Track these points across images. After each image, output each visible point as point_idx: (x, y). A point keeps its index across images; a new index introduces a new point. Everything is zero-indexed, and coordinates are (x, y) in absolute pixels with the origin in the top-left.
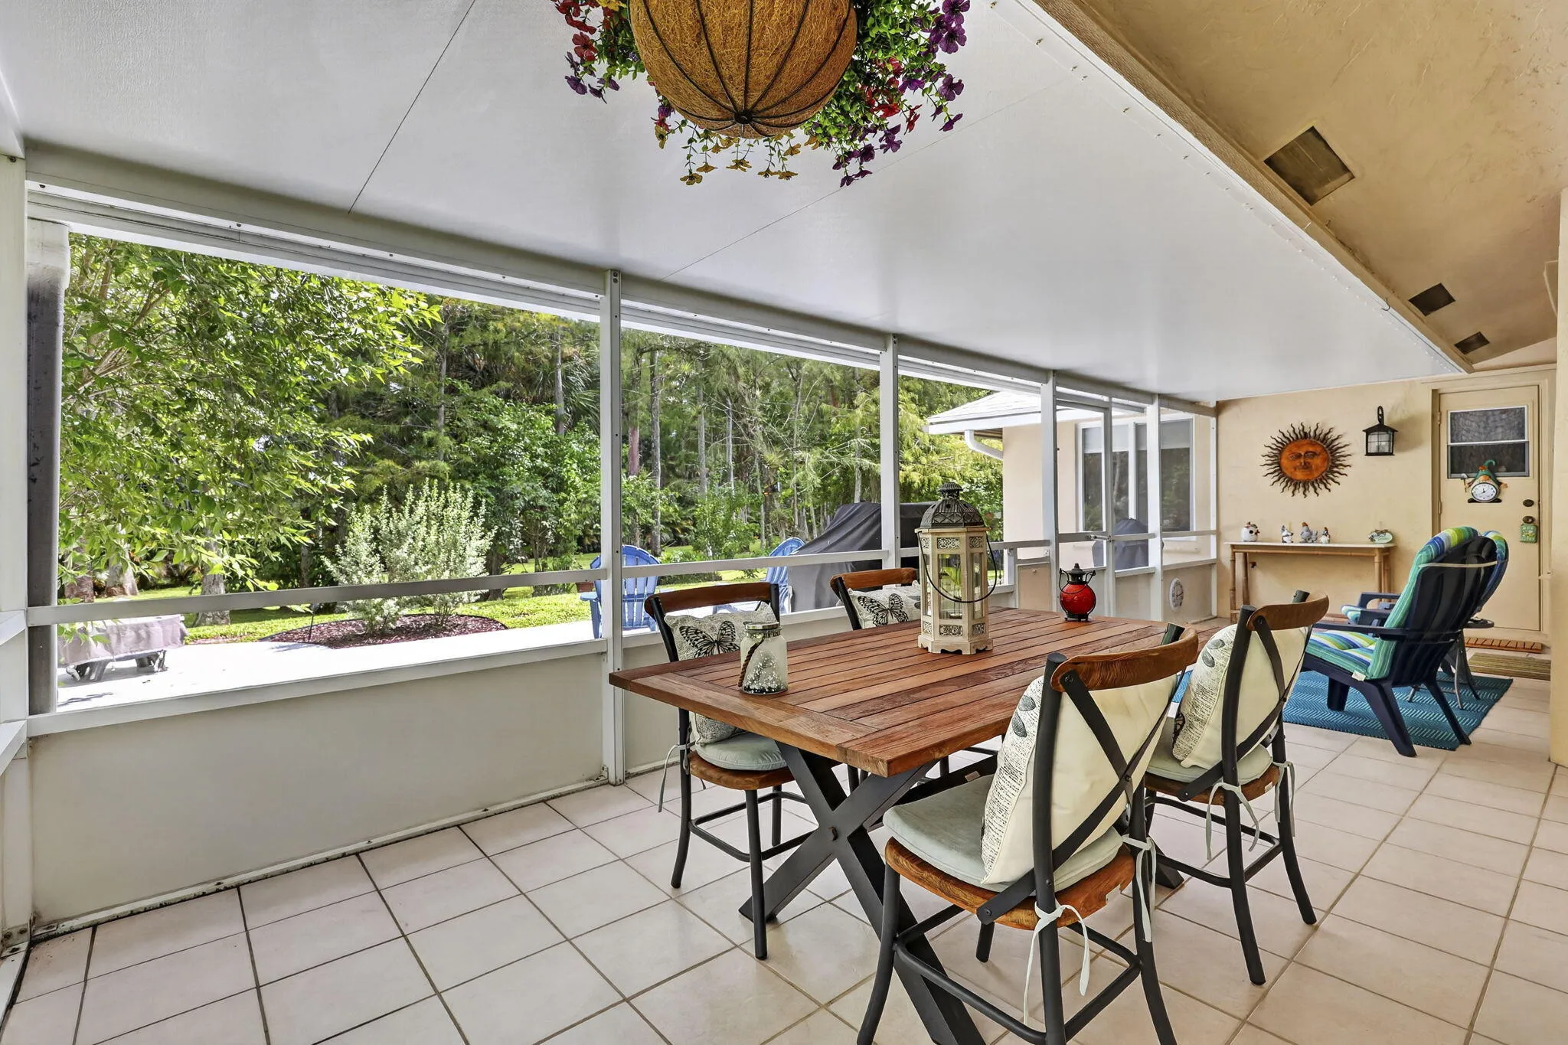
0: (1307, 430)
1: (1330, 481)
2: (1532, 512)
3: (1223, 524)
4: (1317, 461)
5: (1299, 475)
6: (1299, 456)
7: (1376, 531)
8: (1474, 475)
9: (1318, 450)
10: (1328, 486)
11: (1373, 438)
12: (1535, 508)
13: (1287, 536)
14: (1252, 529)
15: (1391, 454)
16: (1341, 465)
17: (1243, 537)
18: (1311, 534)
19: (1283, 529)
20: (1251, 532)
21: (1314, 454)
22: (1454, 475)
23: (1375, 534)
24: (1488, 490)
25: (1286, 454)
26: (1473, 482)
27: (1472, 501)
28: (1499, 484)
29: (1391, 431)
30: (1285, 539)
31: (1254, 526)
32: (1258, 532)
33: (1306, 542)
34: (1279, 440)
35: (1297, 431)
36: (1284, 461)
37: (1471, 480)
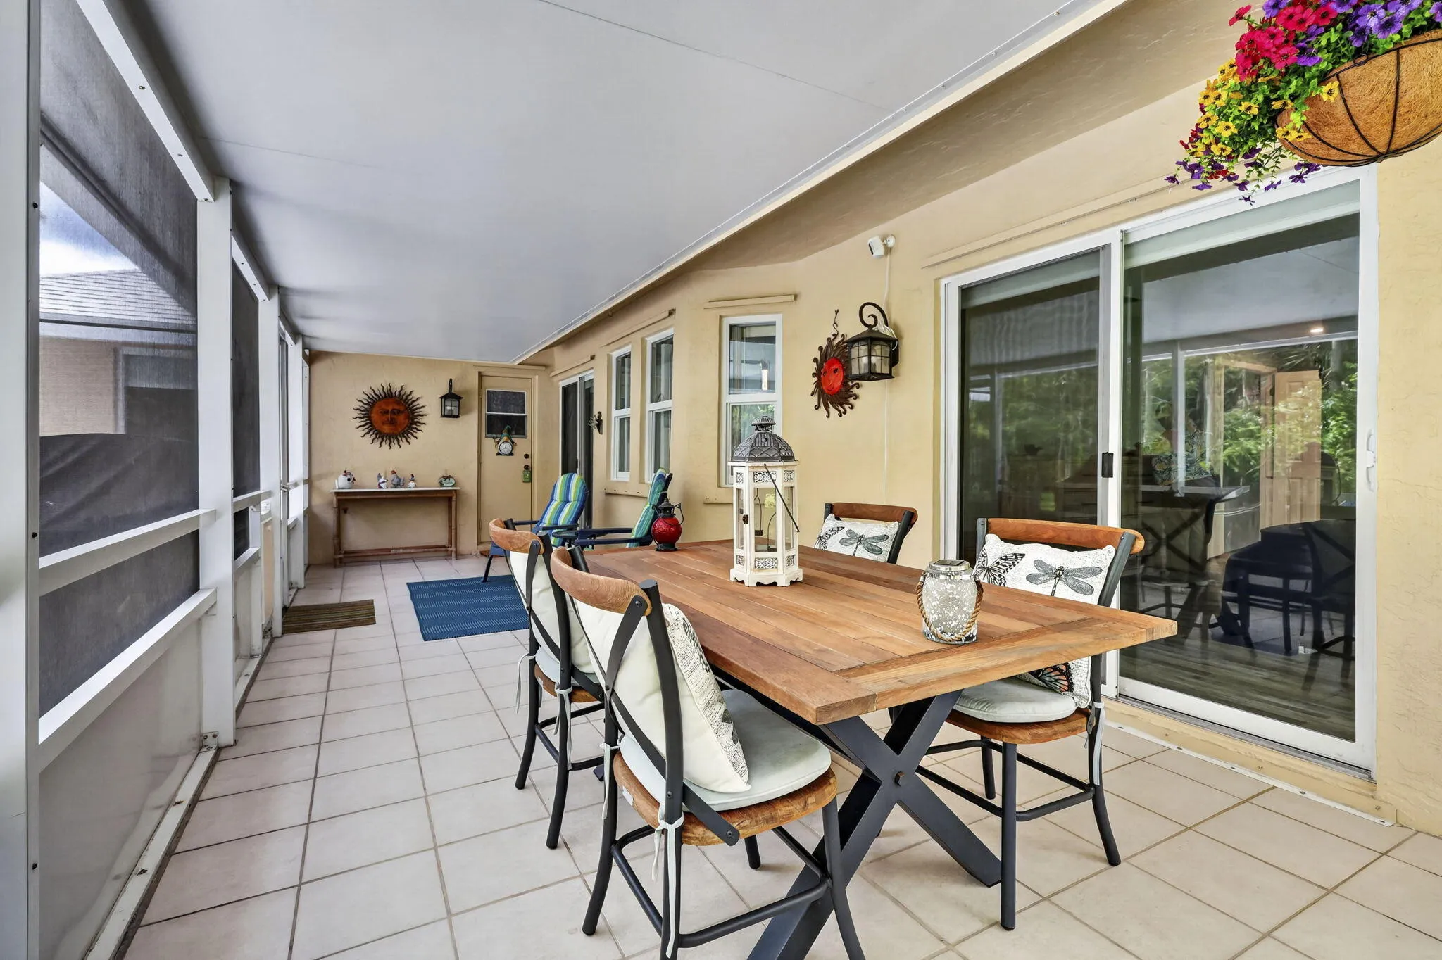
0: (393, 391)
1: (410, 435)
2: (528, 462)
3: (315, 473)
4: (401, 418)
5: (386, 429)
6: (387, 412)
7: (443, 477)
8: (499, 436)
9: (402, 408)
10: (409, 440)
11: (448, 403)
12: (529, 459)
13: (384, 482)
14: (349, 477)
15: (457, 417)
16: (419, 422)
17: (341, 483)
18: (400, 480)
19: (379, 477)
20: (349, 480)
21: (399, 412)
22: (488, 435)
23: (443, 479)
24: (505, 447)
25: (376, 409)
26: (500, 440)
27: (498, 454)
28: (513, 442)
29: (458, 398)
30: (382, 485)
31: (350, 474)
32: (354, 480)
33: (396, 487)
34: (371, 396)
35: (386, 391)
36: (374, 416)
37: (497, 440)
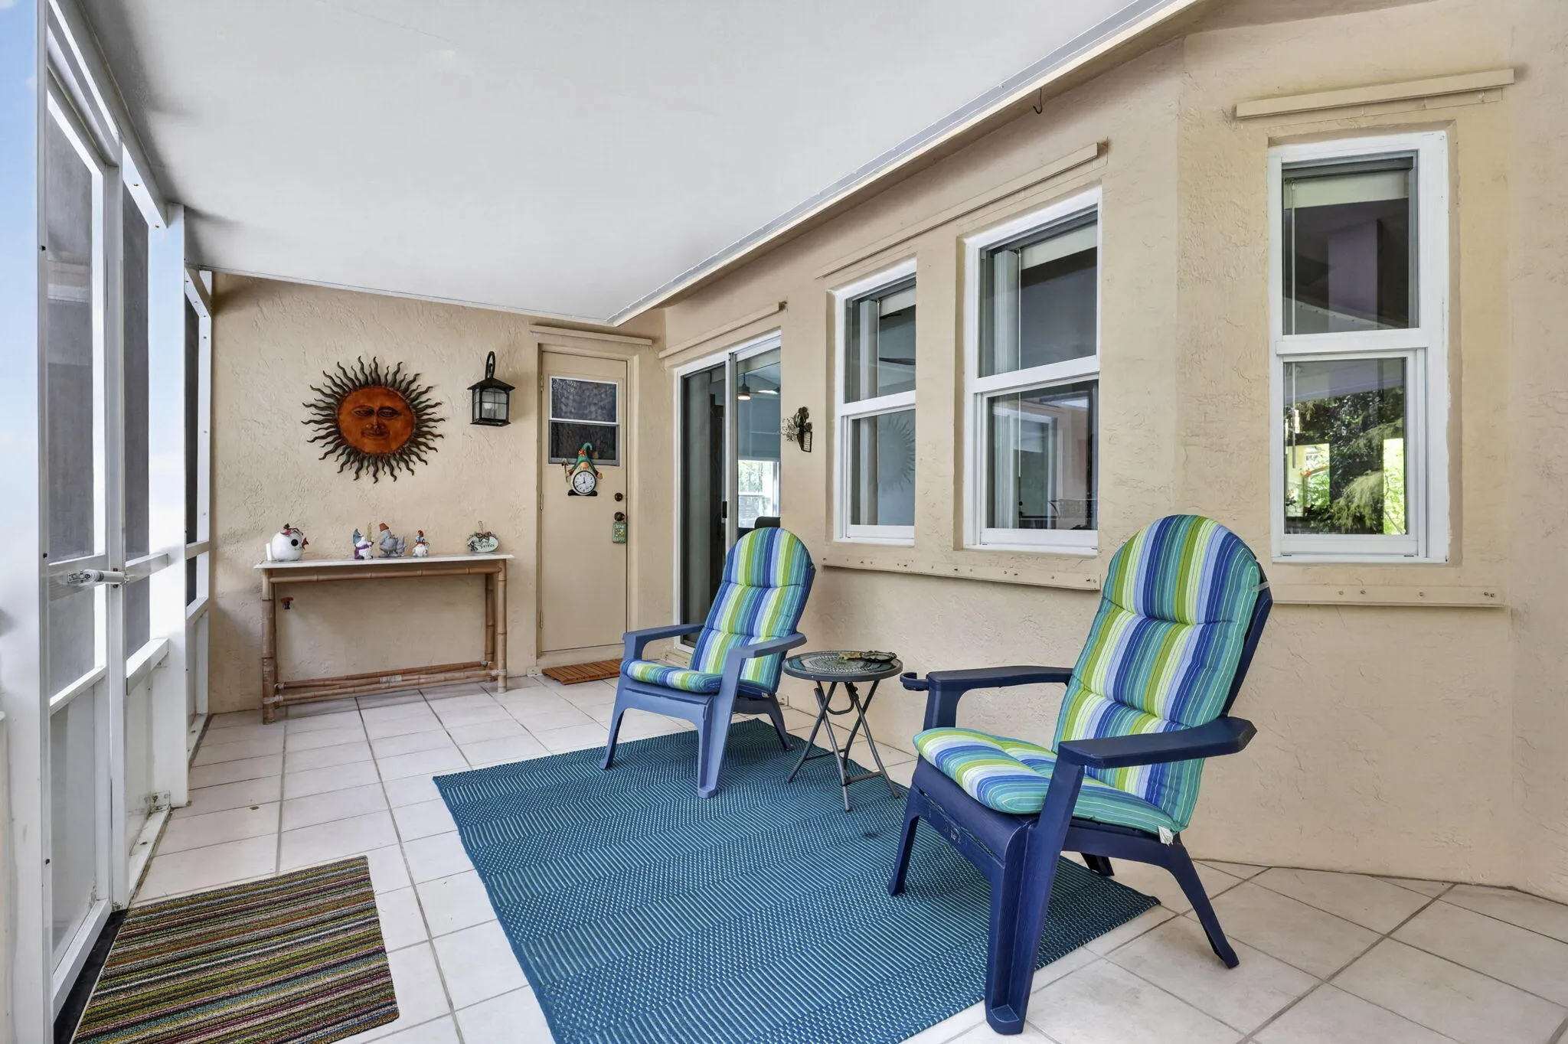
0: (382, 372)
1: (414, 458)
2: (620, 507)
3: (221, 531)
4: (396, 425)
5: (369, 445)
6: (370, 413)
7: (477, 535)
8: (573, 460)
9: (398, 406)
10: (411, 465)
11: (488, 397)
12: (622, 503)
13: (366, 546)
14: (294, 536)
15: (505, 422)
16: (431, 433)
17: (278, 548)
18: (397, 542)
19: (357, 536)
20: (294, 543)
21: (394, 413)
22: (555, 459)
23: (475, 539)
24: (584, 481)
25: (348, 406)
26: (575, 468)
27: (572, 493)
28: (597, 473)
29: (507, 389)
30: (362, 552)
31: (297, 531)
32: (305, 542)
33: (388, 557)
34: (338, 381)
35: (367, 371)
36: (346, 420)
37: (570, 467)
